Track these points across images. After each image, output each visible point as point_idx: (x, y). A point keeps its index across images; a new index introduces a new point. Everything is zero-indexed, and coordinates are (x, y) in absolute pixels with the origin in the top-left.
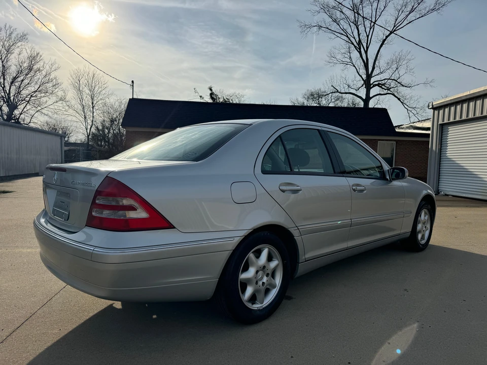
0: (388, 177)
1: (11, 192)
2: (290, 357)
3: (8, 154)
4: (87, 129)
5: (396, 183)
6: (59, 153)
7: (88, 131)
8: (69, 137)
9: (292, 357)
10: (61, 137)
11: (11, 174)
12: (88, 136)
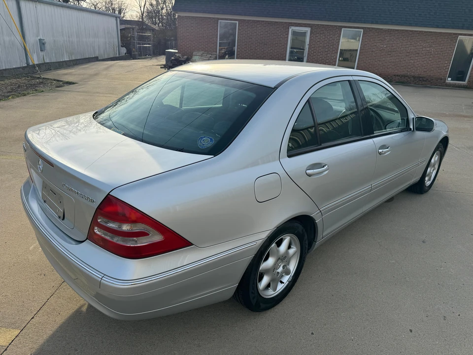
0: (412, 127)
1: (74, 83)
2: (310, 334)
3: (69, 37)
4: (141, 7)
5: (419, 134)
6: (115, 34)
7: (142, 10)
8: (124, 13)
9: (312, 334)
10: (116, 18)
11: (74, 58)
12: (143, 15)
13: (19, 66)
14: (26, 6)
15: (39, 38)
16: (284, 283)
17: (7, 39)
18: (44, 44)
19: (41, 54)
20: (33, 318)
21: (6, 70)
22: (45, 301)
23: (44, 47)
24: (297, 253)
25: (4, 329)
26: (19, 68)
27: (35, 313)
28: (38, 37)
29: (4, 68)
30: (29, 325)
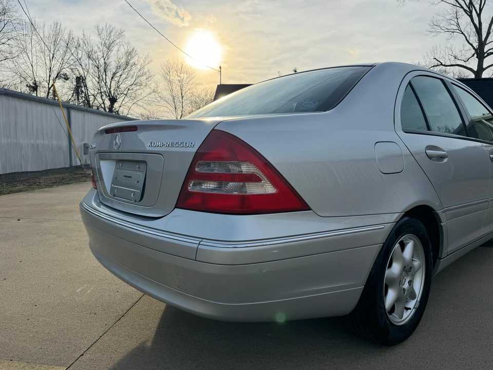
13: (62, 166)
14: (75, 115)
15: (84, 143)
16: (410, 309)
17: (55, 142)
18: (87, 148)
19: (84, 157)
20: (82, 355)
21: (50, 170)
22: (97, 338)
23: (88, 151)
24: (421, 268)
25: (46, 366)
26: (62, 168)
27: (85, 350)
28: (83, 141)
29: (49, 169)
30: (77, 362)
